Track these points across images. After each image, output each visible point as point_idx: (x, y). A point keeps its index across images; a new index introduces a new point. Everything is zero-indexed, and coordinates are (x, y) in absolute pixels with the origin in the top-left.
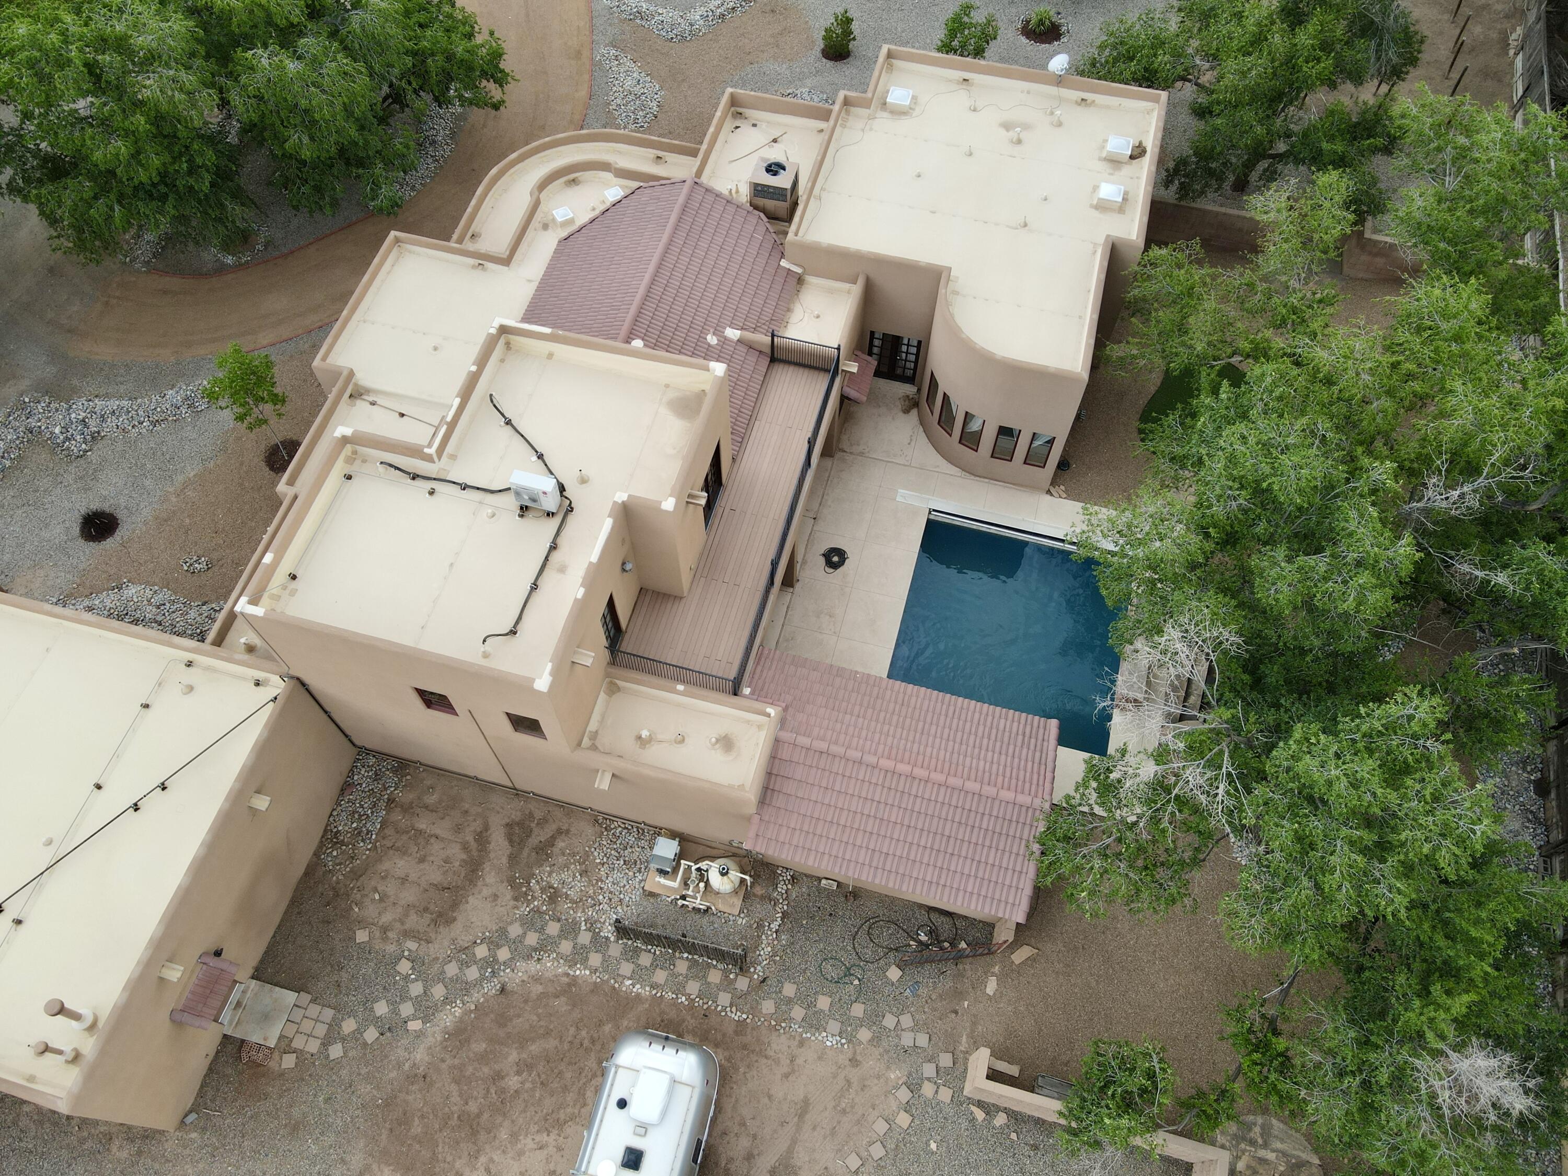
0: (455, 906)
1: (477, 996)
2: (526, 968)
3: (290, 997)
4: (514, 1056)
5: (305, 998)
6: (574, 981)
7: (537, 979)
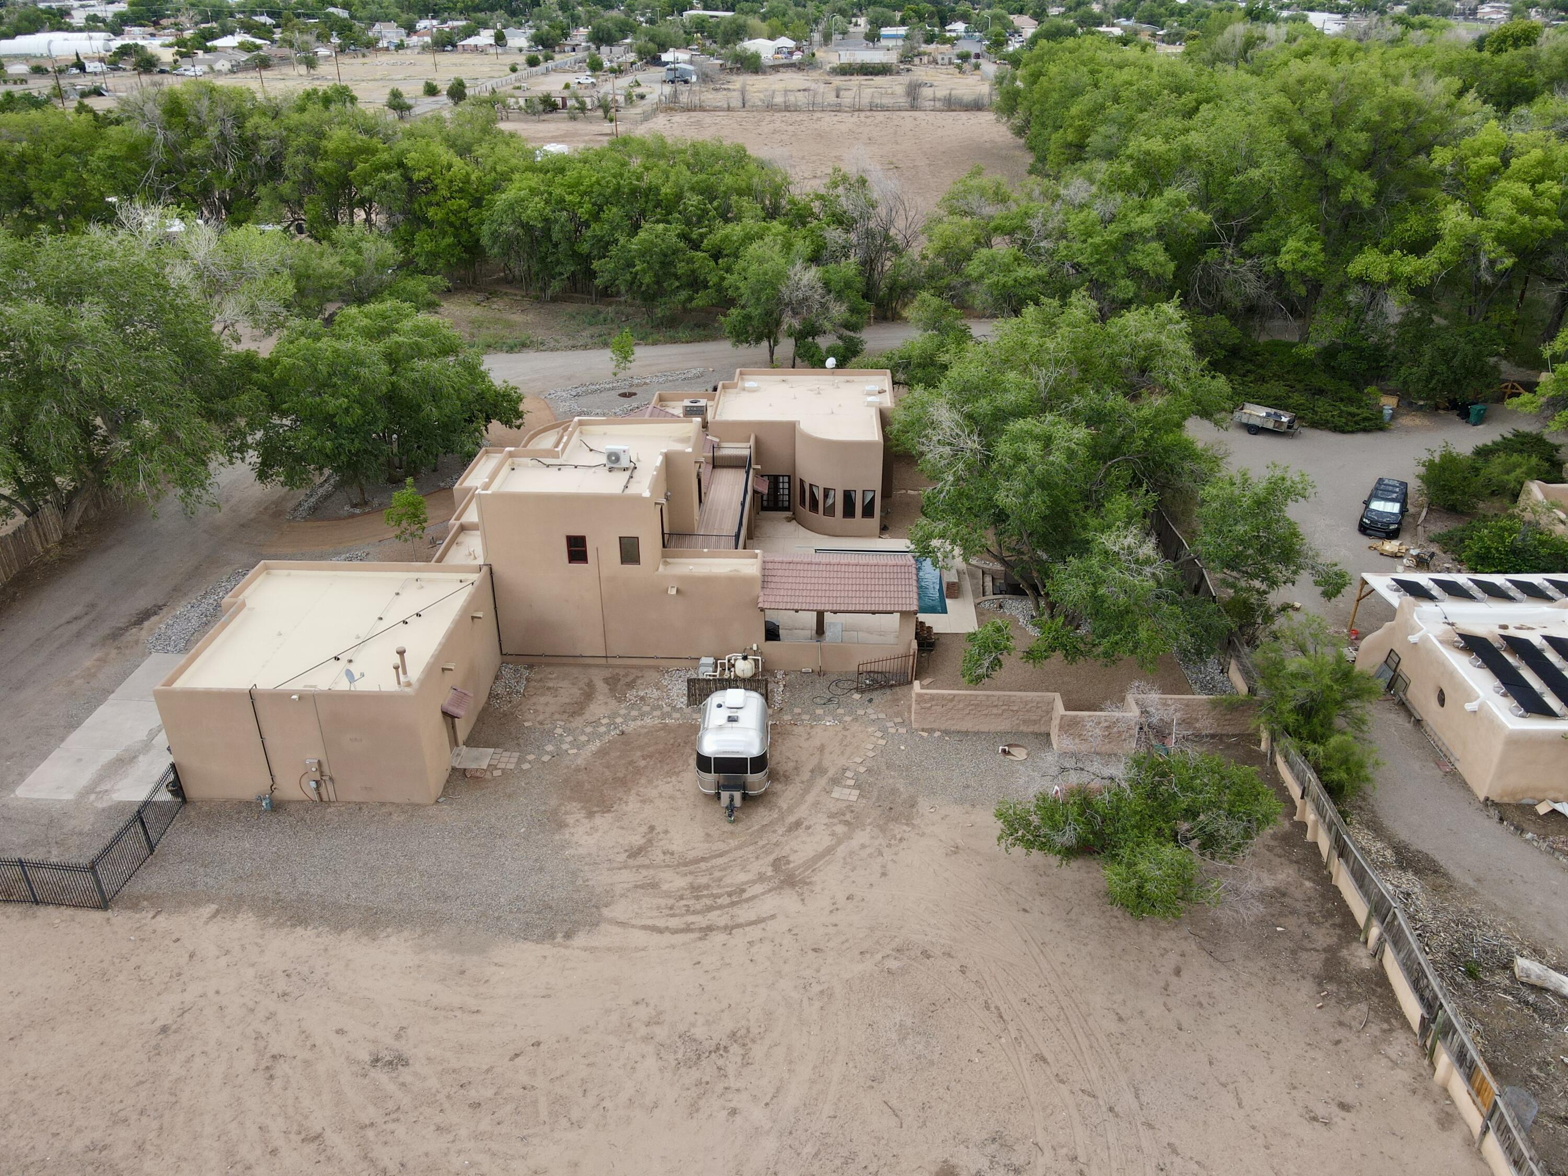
0: (582, 709)
1: (607, 738)
2: (632, 725)
3: (492, 750)
4: (639, 753)
5: (499, 750)
6: (666, 725)
7: (642, 727)
